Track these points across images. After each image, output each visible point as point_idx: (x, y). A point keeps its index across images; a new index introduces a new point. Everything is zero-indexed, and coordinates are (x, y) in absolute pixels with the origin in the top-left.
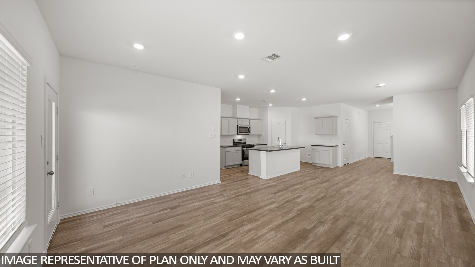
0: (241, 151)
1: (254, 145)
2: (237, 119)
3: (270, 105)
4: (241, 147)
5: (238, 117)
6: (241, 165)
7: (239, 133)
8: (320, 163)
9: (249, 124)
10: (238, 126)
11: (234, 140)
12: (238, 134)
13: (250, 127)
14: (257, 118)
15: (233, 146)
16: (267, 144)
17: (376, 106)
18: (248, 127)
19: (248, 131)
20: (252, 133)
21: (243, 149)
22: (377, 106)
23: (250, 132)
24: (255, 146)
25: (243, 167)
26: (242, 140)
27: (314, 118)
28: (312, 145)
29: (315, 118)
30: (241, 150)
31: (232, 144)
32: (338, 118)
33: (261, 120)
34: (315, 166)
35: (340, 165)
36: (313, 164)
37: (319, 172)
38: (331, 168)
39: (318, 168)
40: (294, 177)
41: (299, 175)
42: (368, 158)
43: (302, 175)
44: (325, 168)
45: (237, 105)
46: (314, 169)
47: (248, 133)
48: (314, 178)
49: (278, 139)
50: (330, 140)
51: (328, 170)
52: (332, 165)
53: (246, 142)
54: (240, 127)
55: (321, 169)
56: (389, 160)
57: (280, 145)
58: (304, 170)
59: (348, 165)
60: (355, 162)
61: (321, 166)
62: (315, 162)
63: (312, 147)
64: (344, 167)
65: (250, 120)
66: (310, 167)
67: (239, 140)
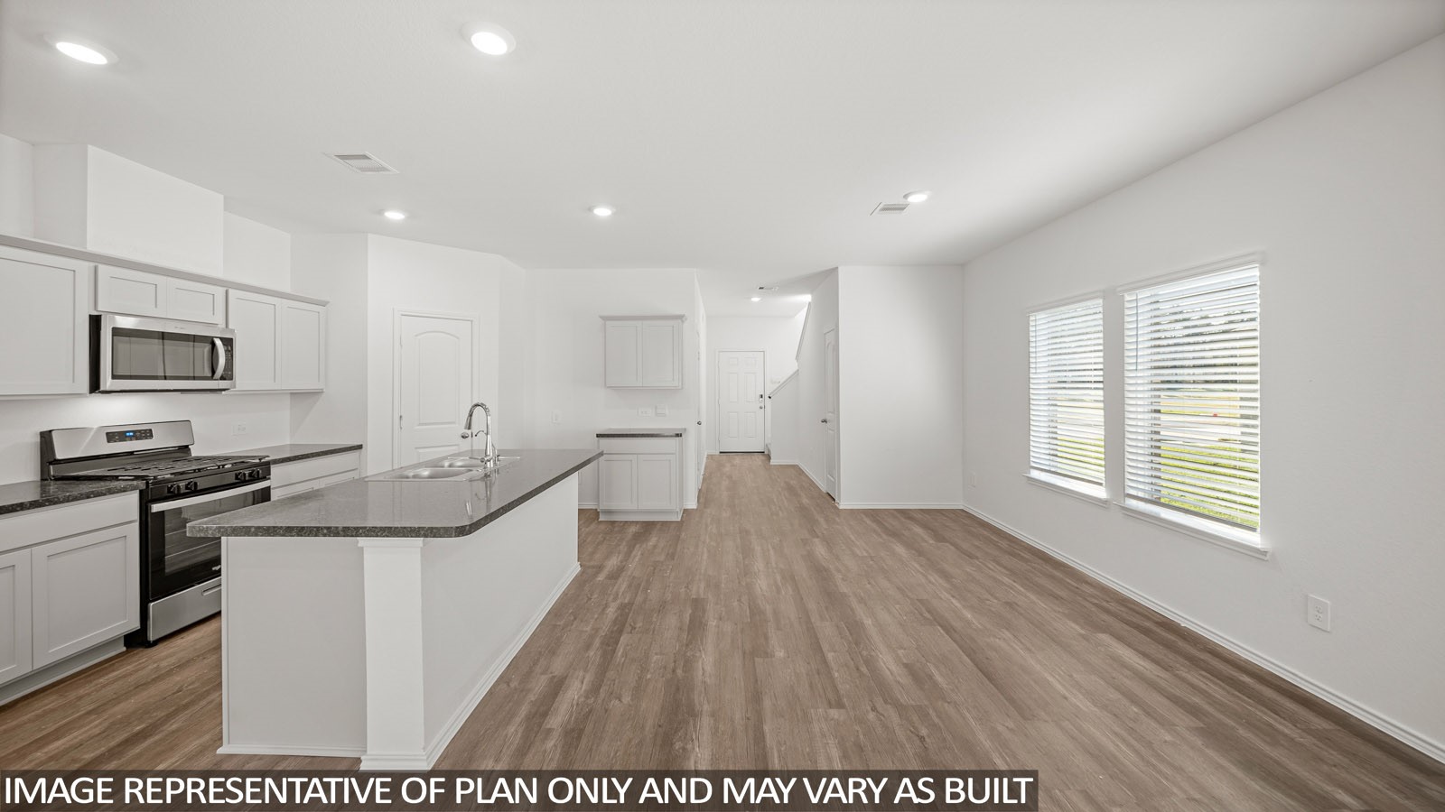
0: (136, 527)
1: (268, 463)
2: (84, 268)
3: (394, 216)
4: (134, 497)
5: (91, 247)
6: (136, 640)
7: (107, 382)
8: (633, 507)
9: (220, 320)
10: (95, 322)
11: (46, 435)
12: (95, 386)
13: (228, 342)
14: (287, 289)
16: (360, 447)
17: (753, 299)
18: (209, 339)
19: (213, 372)
21: (156, 508)
23: (228, 375)
24: (274, 470)
25: (160, 647)
26: (146, 434)
27: (601, 317)
28: (598, 436)
29: (606, 319)
30: (135, 515)
33: (324, 304)
34: (613, 523)
35: (692, 504)
36: (602, 518)
37: (662, 558)
38: (680, 524)
39: (636, 533)
40: (597, 642)
41: (607, 614)
42: (710, 457)
43: (618, 608)
44: (658, 526)
45: (90, 146)
46: (624, 543)
47: (212, 378)
48: (690, 611)
49: (471, 415)
50: (656, 408)
51: (678, 538)
52: (678, 510)
53: (187, 447)
54: (117, 332)
55: (653, 540)
56: (760, 456)
57: (486, 453)
58: (600, 568)
59: (704, 496)
60: (704, 479)
61: (637, 522)
62: (614, 506)
63: (598, 441)
64: (705, 507)
65: (231, 291)
66: (600, 536)
67: (111, 437)
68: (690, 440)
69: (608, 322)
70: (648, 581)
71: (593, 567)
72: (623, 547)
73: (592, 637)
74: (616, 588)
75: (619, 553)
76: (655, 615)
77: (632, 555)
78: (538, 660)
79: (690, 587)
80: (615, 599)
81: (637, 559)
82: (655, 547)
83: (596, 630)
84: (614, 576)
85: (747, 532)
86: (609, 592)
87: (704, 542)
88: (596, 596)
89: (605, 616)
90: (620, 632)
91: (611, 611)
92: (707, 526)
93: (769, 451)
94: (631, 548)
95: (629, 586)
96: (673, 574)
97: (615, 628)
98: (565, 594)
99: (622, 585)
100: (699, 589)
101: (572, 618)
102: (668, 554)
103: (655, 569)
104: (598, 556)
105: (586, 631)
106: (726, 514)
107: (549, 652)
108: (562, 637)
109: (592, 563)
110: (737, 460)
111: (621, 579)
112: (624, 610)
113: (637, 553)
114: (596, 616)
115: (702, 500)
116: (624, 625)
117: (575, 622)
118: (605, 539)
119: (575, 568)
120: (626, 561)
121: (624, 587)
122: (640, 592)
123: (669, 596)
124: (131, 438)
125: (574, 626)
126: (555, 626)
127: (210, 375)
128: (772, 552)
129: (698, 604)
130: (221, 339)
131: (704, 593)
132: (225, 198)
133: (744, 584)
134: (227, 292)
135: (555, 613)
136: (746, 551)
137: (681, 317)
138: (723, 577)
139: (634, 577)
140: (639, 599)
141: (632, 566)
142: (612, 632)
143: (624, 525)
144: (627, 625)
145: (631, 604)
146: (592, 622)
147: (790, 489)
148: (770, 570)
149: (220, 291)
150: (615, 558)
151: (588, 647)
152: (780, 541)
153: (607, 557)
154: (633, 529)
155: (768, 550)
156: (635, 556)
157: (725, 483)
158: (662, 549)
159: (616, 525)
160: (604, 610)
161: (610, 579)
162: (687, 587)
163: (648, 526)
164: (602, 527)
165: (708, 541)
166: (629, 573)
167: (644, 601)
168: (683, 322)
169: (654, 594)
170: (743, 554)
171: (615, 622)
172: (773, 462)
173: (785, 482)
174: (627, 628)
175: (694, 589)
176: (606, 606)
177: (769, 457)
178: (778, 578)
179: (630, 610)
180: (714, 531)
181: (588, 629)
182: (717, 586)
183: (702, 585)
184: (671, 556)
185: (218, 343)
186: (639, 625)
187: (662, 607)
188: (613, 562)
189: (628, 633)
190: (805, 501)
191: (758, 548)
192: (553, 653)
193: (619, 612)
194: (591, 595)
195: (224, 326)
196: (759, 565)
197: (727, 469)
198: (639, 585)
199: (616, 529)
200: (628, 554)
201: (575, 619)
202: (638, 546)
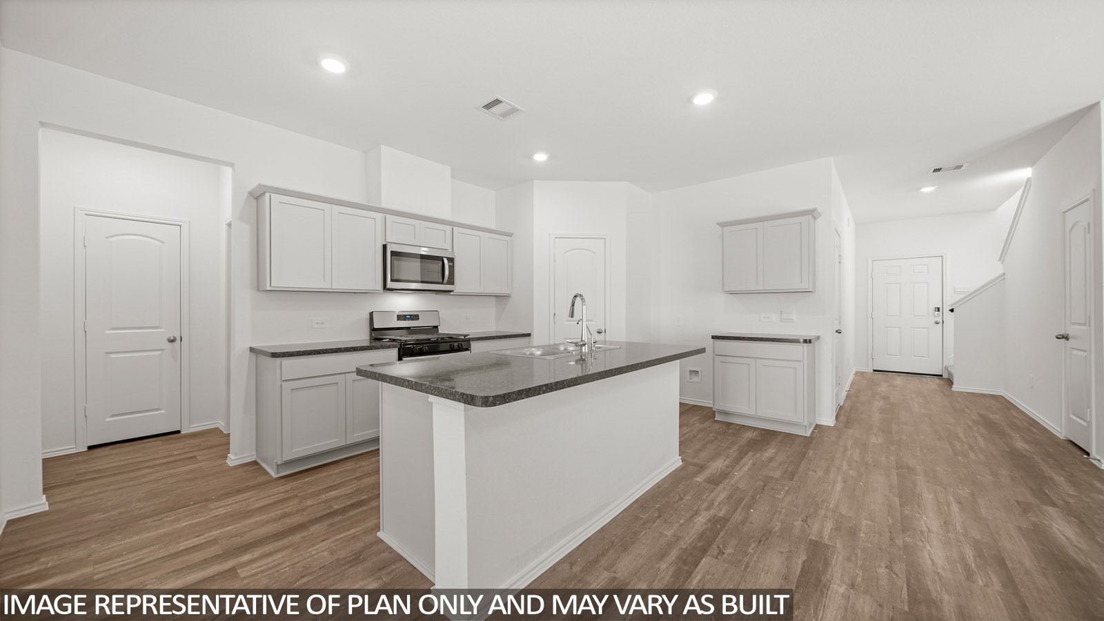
1: (469, 341)
2: (379, 216)
3: (540, 157)
4: (394, 352)
5: (384, 205)
7: (390, 284)
8: (751, 412)
9: (448, 247)
10: (385, 247)
11: (371, 314)
12: (386, 287)
13: (451, 260)
14: (493, 226)
15: (367, 344)
16: (529, 335)
17: (923, 190)
18: (441, 259)
19: (442, 278)
20: (462, 284)
22: (927, 190)
23: (451, 282)
24: (474, 345)
26: (415, 317)
27: (718, 224)
28: (713, 337)
29: (723, 225)
31: (363, 337)
32: (820, 221)
33: (510, 235)
34: (729, 424)
35: (828, 420)
36: (718, 418)
37: (777, 474)
38: (807, 441)
39: (751, 439)
40: (674, 554)
41: (694, 523)
42: (860, 374)
43: (709, 520)
44: (780, 438)
45: (382, 146)
46: (736, 448)
47: (442, 283)
48: (804, 558)
49: (573, 305)
50: (781, 313)
51: (803, 455)
52: (806, 424)
53: (437, 327)
54: (393, 253)
55: (770, 452)
56: (937, 380)
57: (582, 338)
58: (702, 468)
59: (846, 414)
60: (848, 396)
61: (755, 429)
62: (730, 407)
63: (714, 343)
64: (846, 427)
65: (454, 228)
66: (711, 435)
67: (400, 317)
68: (826, 350)
69: (725, 228)
70: (753, 497)
71: (695, 465)
72: (733, 452)
73: (670, 545)
74: (712, 495)
75: (727, 457)
76: (753, 546)
77: (741, 463)
78: (608, 550)
79: (809, 522)
80: (708, 508)
81: (746, 469)
82: (771, 459)
83: (678, 538)
84: (715, 481)
85: (910, 469)
86: (704, 497)
87: (839, 469)
88: (687, 498)
89: (692, 524)
90: (704, 551)
91: (701, 521)
92: (846, 449)
93: (950, 374)
94: (742, 454)
95: (729, 497)
96: (788, 498)
97: (699, 545)
98: (658, 485)
99: (722, 494)
100: (823, 529)
101: (656, 515)
102: (786, 472)
103: (765, 485)
104: (703, 455)
105: (666, 535)
106: (876, 440)
107: (621, 545)
108: (640, 532)
109: (695, 461)
110: (899, 381)
111: (721, 486)
112: (717, 523)
113: (748, 461)
114: (682, 521)
115: (842, 418)
116: (710, 543)
117: (658, 521)
118: (716, 439)
119: (675, 462)
120: (733, 467)
121: (723, 496)
122: (739, 510)
123: (777, 526)
124: (408, 319)
125: (656, 524)
126: (637, 517)
127: (441, 281)
128: (955, 508)
129: (818, 551)
130: (448, 259)
131: (830, 538)
132: (451, 169)
133: (899, 542)
134: (453, 229)
135: (643, 503)
136: (907, 496)
137: (812, 213)
138: (865, 522)
139: (738, 488)
140: (738, 516)
141: (740, 475)
142: (694, 548)
143: (740, 429)
144: (714, 546)
145: (725, 520)
146: (676, 526)
147: (990, 425)
148: (951, 535)
149: (448, 228)
150: (721, 461)
151: (662, 556)
152: (972, 494)
153: (713, 458)
154: (749, 435)
155: (948, 505)
156: (744, 465)
157: (878, 404)
158: (780, 465)
159: (731, 427)
160: (692, 517)
161: (708, 483)
162: (804, 521)
163: (767, 436)
164: (717, 426)
165: (845, 467)
166: (733, 482)
167: (743, 522)
168: (815, 218)
169: (758, 516)
170: (900, 497)
171: (701, 536)
172: (955, 388)
173: (980, 415)
174: (714, 550)
175: (815, 528)
176: (697, 513)
177: (950, 382)
178: (969, 553)
179: (723, 527)
180: (856, 457)
181: (669, 533)
182: (853, 533)
183: (829, 525)
184: (791, 476)
185: (446, 261)
186: (729, 551)
187: (765, 537)
188: (718, 465)
189: (712, 556)
190: (1021, 445)
191: (928, 497)
192: (625, 548)
193: (709, 525)
194: (684, 495)
195: (451, 251)
196: (929, 521)
197: (883, 388)
198: (741, 500)
199: (730, 431)
200: (737, 461)
201: (659, 517)
202: (750, 454)
